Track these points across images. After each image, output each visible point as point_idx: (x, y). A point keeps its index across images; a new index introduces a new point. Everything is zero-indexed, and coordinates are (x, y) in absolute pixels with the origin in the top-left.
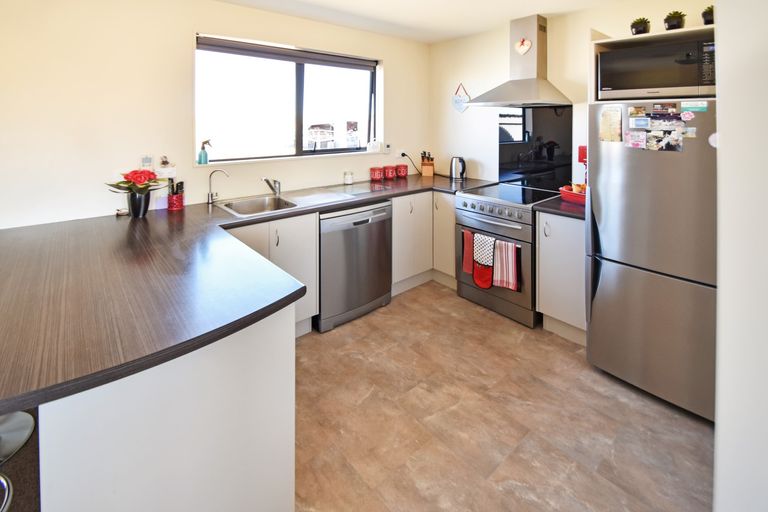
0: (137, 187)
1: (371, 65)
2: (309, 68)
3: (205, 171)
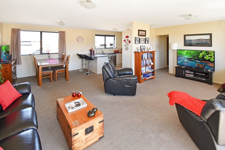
0: (91, 51)
1: (114, 36)
2: (106, 37)
3: (96, 50)
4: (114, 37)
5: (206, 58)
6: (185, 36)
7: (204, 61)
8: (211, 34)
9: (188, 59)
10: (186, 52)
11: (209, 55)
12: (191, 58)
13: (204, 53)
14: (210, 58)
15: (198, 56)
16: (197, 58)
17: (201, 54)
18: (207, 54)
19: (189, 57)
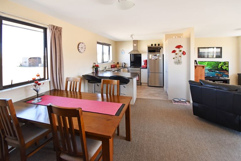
1: (109, 45)
2: (104, 46)
4: (108, 47)
5: (223, 68)
6: (199, 48)
7: (222, 70)
8: (222, 47)
9: (209, 70)
10: (206, 63)
11: (226, 65)
12: (211, 69)
13: (222, 63)
14: (226, 67)
15: (217, 67)
16: (216, 68)
17: (220, 64)
18: (224, 65)
19: (209, 68)
